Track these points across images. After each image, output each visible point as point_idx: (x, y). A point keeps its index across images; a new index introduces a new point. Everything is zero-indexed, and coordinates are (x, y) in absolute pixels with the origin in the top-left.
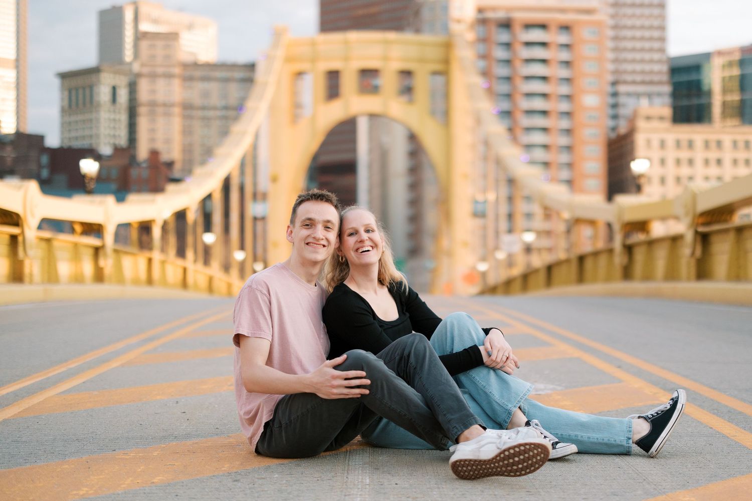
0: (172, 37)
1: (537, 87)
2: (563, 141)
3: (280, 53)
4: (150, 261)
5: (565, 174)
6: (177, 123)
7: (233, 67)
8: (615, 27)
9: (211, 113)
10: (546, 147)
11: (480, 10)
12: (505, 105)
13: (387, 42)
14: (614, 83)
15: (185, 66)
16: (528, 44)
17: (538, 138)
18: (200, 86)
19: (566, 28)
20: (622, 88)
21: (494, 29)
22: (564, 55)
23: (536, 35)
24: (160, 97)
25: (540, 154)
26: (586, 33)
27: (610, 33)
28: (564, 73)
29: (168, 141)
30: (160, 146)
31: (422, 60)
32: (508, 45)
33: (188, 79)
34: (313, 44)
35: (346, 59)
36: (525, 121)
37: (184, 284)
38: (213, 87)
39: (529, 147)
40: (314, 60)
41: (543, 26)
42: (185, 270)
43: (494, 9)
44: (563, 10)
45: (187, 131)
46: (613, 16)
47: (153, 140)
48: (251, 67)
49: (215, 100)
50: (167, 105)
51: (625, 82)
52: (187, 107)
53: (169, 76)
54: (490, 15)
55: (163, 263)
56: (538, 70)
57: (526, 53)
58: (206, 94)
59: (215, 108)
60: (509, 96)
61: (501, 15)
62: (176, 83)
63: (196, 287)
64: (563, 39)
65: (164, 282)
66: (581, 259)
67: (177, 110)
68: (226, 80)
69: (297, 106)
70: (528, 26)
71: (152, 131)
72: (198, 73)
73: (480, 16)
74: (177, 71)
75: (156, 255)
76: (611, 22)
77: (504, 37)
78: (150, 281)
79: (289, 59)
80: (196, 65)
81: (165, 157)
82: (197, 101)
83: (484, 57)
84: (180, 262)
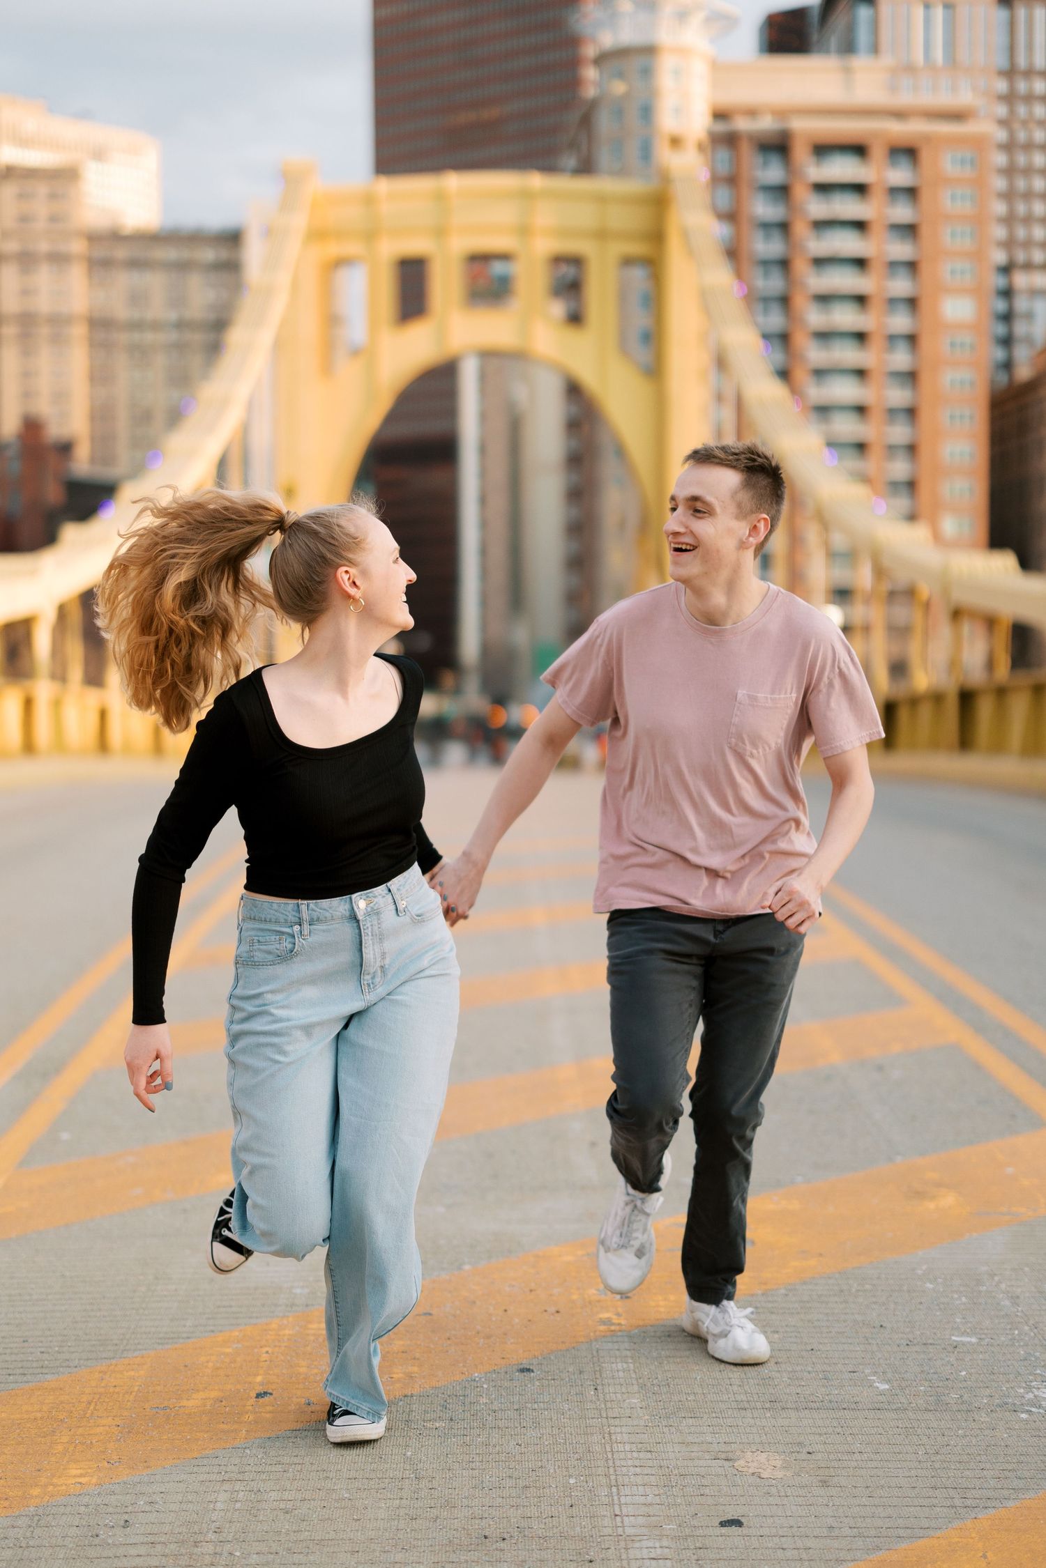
0: (65, 177)
1: (843, 280)
2: (898, 396)
3: (299, 222)
4: (28, 704)
5: (900, 468)
6: (78, 359)
7: (195, 238)
8: (1009, 147)
9: (149, 337)
10: (861, 410)
11: (720, 115)
12: (775, 320)
13: (527, 196)
14: (1006, 269)
15: (93, 238)
16: (823, 188)
17: (844, 390)
18: (124, 280)
19: (907, 152)
20: (1021, 280)
21: (748, 154)
22: (902, 212)
23: (841, 169)
24: (43, 304)
25: (846, 427)
26: (949, 163)
27: (1000, 159)
28: (900, 250)
29: (60, 396)
30: (44, 408)
31: (601, 235)
32: (782, 192)
33: (99, 265)
34: (369, 200)
35: (440, 232)
36: (815, 355)
37: (103, 744)
38: (155, 283)
39: (823, 411)
40: (370, 235)
41: (859, 150)
42: (103, 715)
43: (752, 113)
44: (900, 114)
45: (99, 376)
46: (1004, 123)
47: (27, 395)
48: (233, 238)
49: (158, 309)
50: (58, 321)
51: (1028, 266)
52: (100, 325)
53: (59, 259)
54: (742, 124)
55: (57, 704)
56: (846, 243)
57: (817, 208)
58: (136, 298)
59: (156, 326)
60: (785, 301)
61: (766, 124)
62: (77, 277)
63: (128, 749)
64: (900, 175)
65: (60, 745)
66: (967, 698)
67: (79, 332)
68: (183, 267)
69: (332, 320)
70: (823, 150)
71: (27, 375)
72: (121, 253)
73: (721, 127)
74: (78, 247)
75: (43, 690)
76: (1001, 135)
77: (773, 173)
78: (29, 747)
79: (317, 235)
80: (116, 236)
81: (55, 431)
82: (122, 312)
83: (731, 217)
84: (93, 698)
